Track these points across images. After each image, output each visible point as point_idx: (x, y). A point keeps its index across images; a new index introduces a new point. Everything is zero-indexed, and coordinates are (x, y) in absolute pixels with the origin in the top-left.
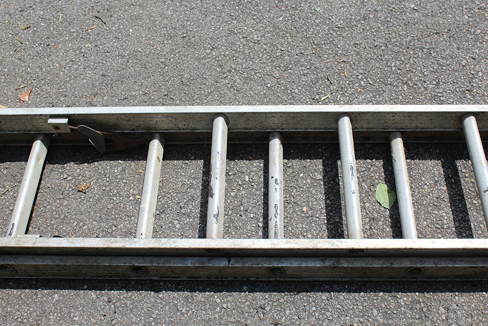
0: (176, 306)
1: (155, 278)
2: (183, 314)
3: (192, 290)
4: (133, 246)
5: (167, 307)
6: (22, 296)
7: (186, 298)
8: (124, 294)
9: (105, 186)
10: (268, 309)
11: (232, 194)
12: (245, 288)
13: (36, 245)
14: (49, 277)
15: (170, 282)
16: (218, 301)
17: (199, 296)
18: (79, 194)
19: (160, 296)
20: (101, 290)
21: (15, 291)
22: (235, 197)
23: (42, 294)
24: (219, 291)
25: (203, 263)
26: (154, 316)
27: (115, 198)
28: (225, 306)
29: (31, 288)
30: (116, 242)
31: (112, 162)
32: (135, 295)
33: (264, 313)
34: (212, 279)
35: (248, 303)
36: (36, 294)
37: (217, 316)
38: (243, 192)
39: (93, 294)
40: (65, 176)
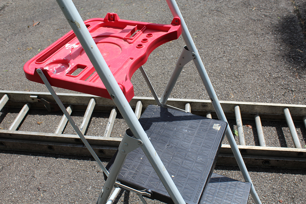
0: (62, 163)
1: (57, 153)
2: (64, 166)
3: (70, 159)
4: (48, 135)
5: (59, 163)
6: (6, 156)
7: (67, 161)
8: (44, 158)
9: (48, 123)
10: (96, 167)
11: (94, 129)
12: (90, 159)
14: (18, 150)
15: (63, 155)
16: (79, 163)
17: (72, 161)
18: (37, 125)
19: (57, 159)
20: (36, 156)
21: (4, 154)
22: (95, 130)
23: (14, 156)
24: (80, 160)
25: (73, 146)
26: (53, 166)
27: (50, 127)
28: (80, 164)
29: (10, 153)
31: (52, 115)
32: (48, 158)
33: (95, 168)
34: (78, 155)
35: (90, 164)
36: (12, 156)
37: (76, 168)
38: (99, 128)
39: (32, 157)
40: (34, 119)
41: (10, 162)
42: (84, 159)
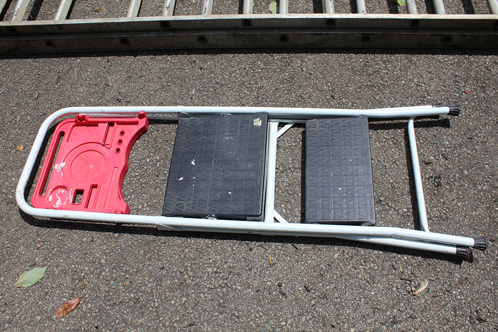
0: (145, 62)
1: (135, 49)
2: (149, 66)
3: (155, 55)
5: (140, 63)
6: (60, 61)
7: (152, 58)
8: (117, 58)
9: (110, 8)
10: (197, 62)
11: (184, 9)
12: (186, 53)
13: (65, 23)
14: (75, 51)
15: (143, 51)
16: (170, 59)
17: (159, 57)
18: (95, 12)
19: (137, 58)
20: (104, 57)
21: (56, 59)
22: (186, 11)
23: (71, 60)
24: (171, 55)
25: (160, 34)
26: (133, 67)
27: (115, 14)
28: (173, 61)
29: (65, 57)
30: (109, 20)
32: (123, 58)
33: (195, 64)
34: (167, 48)
35: (186, 60)
36: (67, 60)
37: (168, 66)
38: (191, 8)
39: (99, 59)
40: (87, 4)
41: (68, 69)
42: (176, 54)
